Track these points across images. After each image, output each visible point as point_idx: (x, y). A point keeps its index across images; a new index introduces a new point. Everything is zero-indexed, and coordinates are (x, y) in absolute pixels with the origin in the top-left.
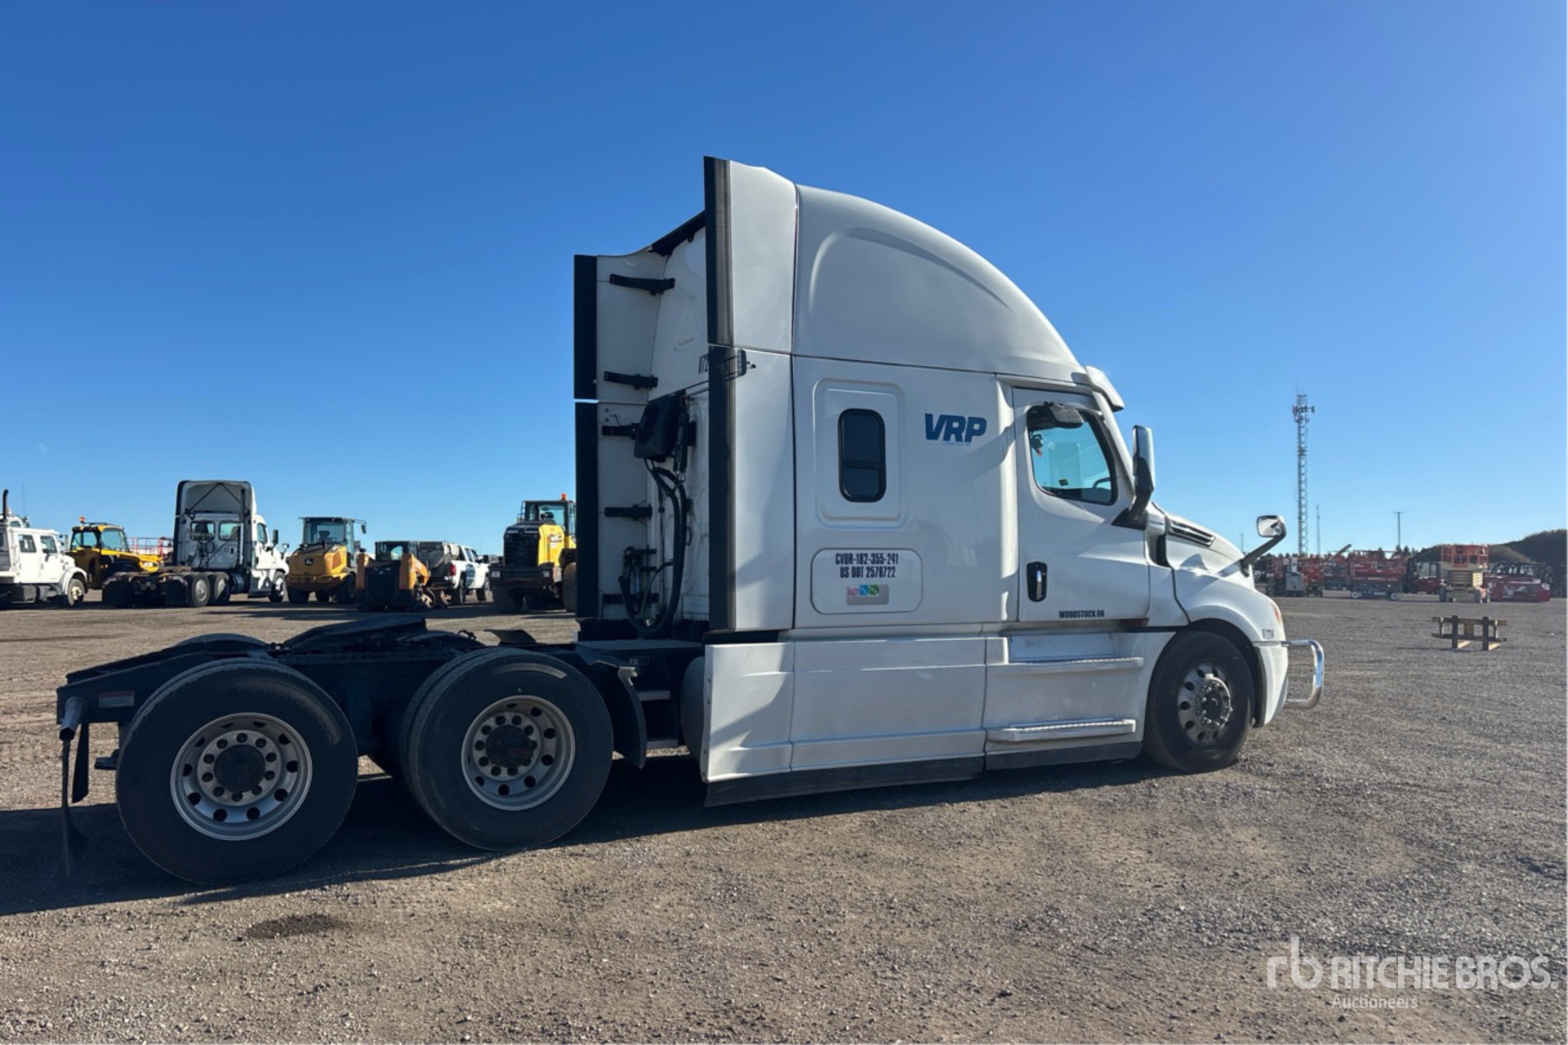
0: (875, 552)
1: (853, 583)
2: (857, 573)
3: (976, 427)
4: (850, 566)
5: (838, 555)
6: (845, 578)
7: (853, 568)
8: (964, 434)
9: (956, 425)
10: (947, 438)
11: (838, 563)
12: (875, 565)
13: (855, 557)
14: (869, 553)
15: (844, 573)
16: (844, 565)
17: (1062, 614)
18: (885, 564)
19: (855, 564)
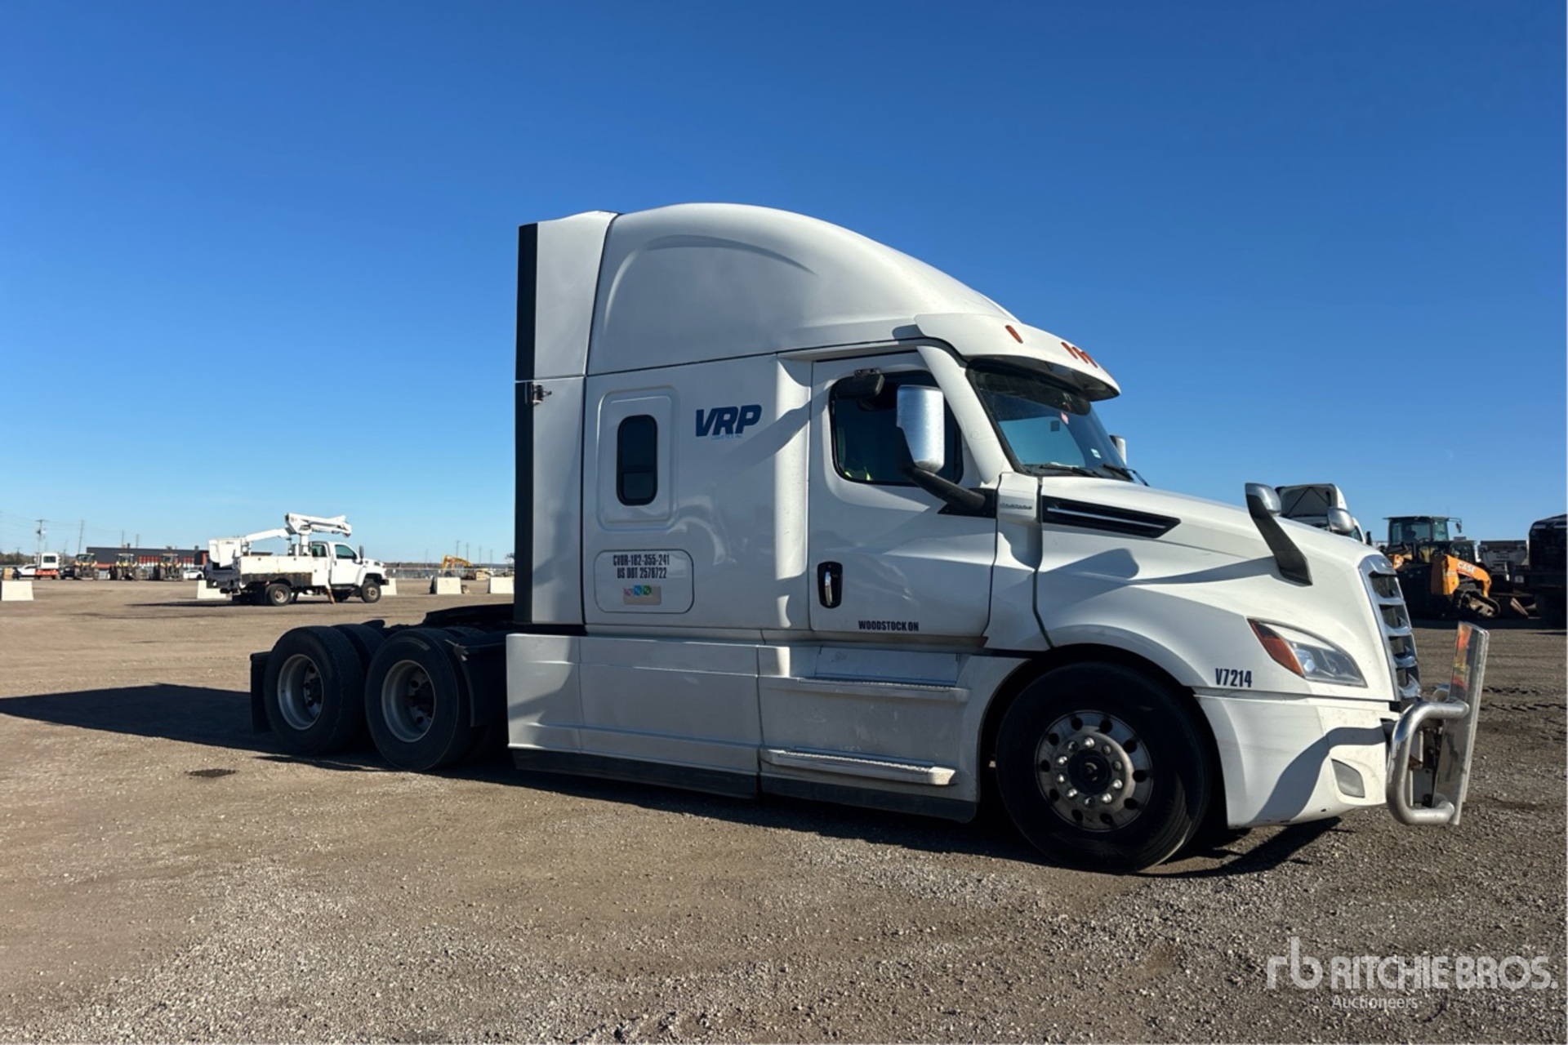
0: (648, 553)
1: (629, 583)
2: (632, 574)
3: (750, 415)
4: (626, 567)
5: (615, 557)
6: (621, 579)
7: (629, 569)
8: (735, 426)
9: (727, 417)
10: (717, 432)
11: (615, 564)
12: (648, 566)
13: (629, 559)
14: (643, 554)
15: (620, 575)
16: (621, 566)
17: (862, 625)
18: (657, 565)
19: (630, 565)
